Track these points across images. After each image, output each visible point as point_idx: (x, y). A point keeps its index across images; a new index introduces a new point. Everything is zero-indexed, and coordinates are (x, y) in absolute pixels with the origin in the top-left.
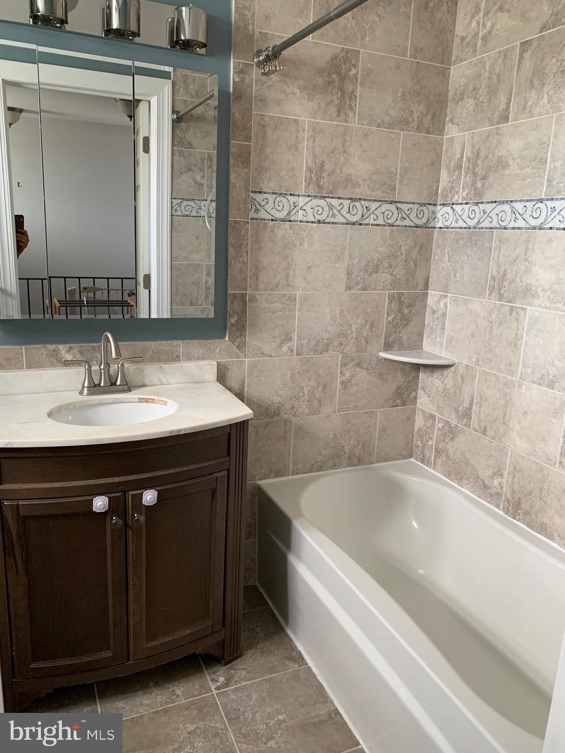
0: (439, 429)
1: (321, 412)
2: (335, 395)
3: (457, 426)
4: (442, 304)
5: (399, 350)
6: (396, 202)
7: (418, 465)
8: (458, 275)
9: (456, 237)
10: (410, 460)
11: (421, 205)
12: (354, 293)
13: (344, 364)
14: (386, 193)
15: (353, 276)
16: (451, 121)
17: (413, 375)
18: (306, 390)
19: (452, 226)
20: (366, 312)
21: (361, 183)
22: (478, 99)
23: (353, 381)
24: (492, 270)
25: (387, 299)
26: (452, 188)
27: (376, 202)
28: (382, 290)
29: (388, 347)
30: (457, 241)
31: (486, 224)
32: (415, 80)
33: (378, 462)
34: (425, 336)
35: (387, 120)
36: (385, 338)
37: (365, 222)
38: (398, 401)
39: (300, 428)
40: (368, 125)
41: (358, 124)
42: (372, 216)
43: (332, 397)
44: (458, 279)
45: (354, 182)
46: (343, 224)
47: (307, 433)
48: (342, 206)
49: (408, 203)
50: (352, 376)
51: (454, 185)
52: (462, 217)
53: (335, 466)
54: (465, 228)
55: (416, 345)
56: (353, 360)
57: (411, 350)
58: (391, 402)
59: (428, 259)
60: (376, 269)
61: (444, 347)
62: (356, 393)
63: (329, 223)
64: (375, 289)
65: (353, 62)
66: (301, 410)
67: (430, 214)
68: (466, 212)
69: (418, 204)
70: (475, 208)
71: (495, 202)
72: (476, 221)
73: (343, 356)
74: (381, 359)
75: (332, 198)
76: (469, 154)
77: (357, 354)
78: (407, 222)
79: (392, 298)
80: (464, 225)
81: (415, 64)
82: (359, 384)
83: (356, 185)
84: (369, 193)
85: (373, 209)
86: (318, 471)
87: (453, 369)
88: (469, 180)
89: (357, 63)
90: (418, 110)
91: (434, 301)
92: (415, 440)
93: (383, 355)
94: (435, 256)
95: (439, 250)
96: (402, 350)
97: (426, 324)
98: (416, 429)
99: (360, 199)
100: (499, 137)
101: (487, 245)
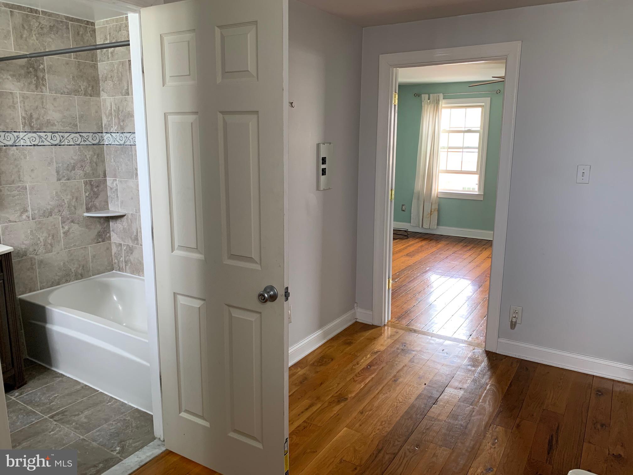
0: (125, 250)
1: (53, 251)
2: (60, 240)
3: (133, 246)
4: (115, 184)
5: (95, 211)
6: (79, 132)
7: (118, 273)
8: (120, 169)
9: (115, 150)
10: (112, 272)
11: (94, 133)
12: (62, 182)
13: (63, 222)
14: (73, 128)
15: (60, 173)
16: (103, 90)
17: (106, 224)
18: (41, 239)
19: (112, 144)
20: (72, 192)
21: (56, 124)
22: (114, 82)
23: (71, 231)
24: (135, 165)
25: (83, 184)
26: (109, 125)
27: (67, 133)
28: (80, 179)
29: (88, 210)
30: (116, 151)
31: (128, 143)
32: (79, 70)
33: (93, 275)
34: (109, 202)
35: (66, 90)
36: (86, 205)
37: (62, 144)
38: (100, 240)
39: (41, 262)
40: (55, 93)
41: (49, 93)
42: (66, 141)
43: (59, 242)
44: (120, 171)
45: (52, 123)
46: (49, 145)
47: (46, 264)
48: (46, 136)
49: (86, 133)
50: (69, 229)
51: (110, 123)
52: (117, 139)
53: (67, 281)
54: (119, 145)
55: (105, 207)
56: (68, 219)
57: (103, 210)
58: (96, 240)
59: (103, 161)
60: (74, 168)
61: (120, 206)
62: (73, 238)
63: (40, 146)
64: (75, 179)
65: (41, 62)
66: (40, 251)
67: (100, 138)
68: (118, 137)
69: (92, 133)
70: (121, 135)
71: (130, 133)
72: (123, 141)
73: (62, 218)
74: (85, 217)
75: (40, 132)
76: (115, 108)
77: (70, 216)
78: (87, 143)
79: (86, 183)
80: (118, 143)
81: (77, 62)
82: (74, 232)
83: (53, 125)
84: (62, 128)
85: (66, 137)
86: (57, 285)
87: (125, 217)
88: (116, 121)
89: (43, 62)
90: (83, 85)
91: (111, 183)
92: (113, 260)
93: (86, 214)
94: (107, 160)
95: (108, 156)
96: (97, 211)
97: (109, 196)
98: (113, 254)
99: (57, 132)
100: (126, 102)
101: (130, 153)
